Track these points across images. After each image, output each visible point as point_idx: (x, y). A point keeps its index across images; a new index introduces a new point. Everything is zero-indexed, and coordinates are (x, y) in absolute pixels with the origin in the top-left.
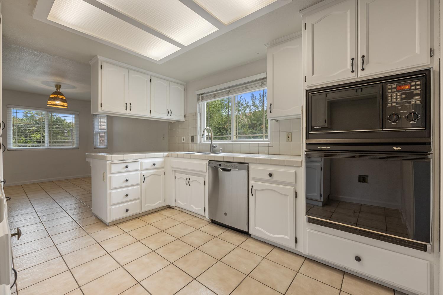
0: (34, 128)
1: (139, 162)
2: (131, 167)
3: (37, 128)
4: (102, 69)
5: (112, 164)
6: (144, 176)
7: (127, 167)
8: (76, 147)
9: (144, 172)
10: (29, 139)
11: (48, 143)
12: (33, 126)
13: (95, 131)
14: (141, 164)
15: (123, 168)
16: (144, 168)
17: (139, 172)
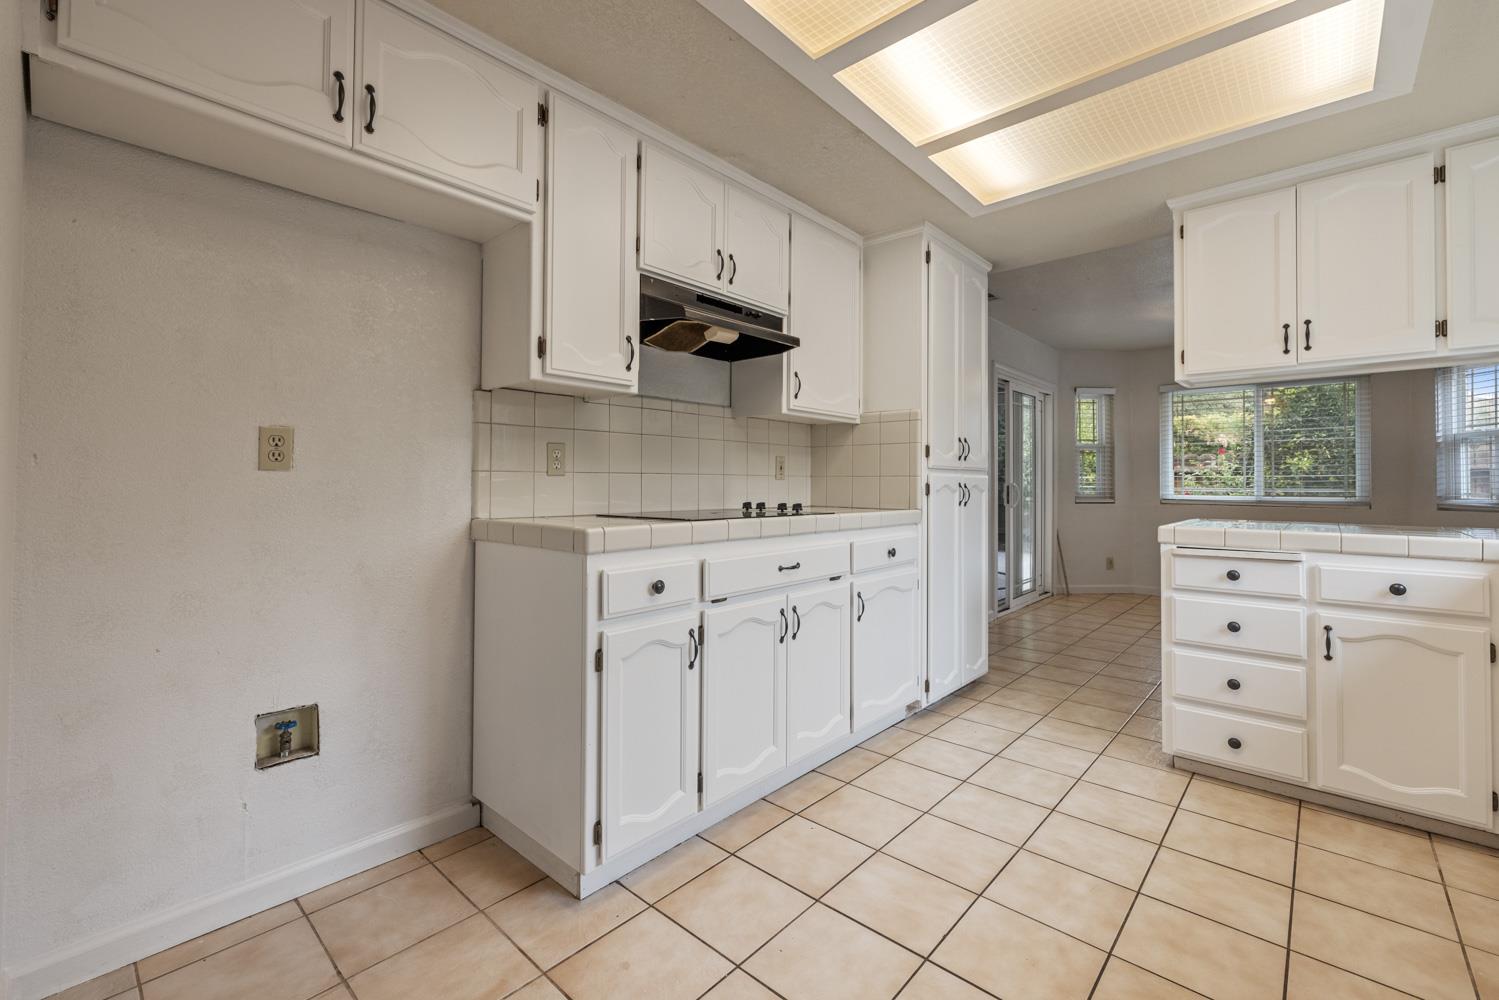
0: (1299, 438)
1: (1300, 565)
2: (1253, 577)
3: (1306, 437)
4: (1182, 237)
5: (1175, 555)
6: (1328, 629)
7: (1233, 576)
8: (1364, 500)
9: (1327, 615)
10: (1284, 473)
11: (1262, 484)
12: (1296, 433)
13: (1445, 436)
14: (1314, 575)
15: (1221, 579)
16: (1327, 594)
17: (1301, 611)
